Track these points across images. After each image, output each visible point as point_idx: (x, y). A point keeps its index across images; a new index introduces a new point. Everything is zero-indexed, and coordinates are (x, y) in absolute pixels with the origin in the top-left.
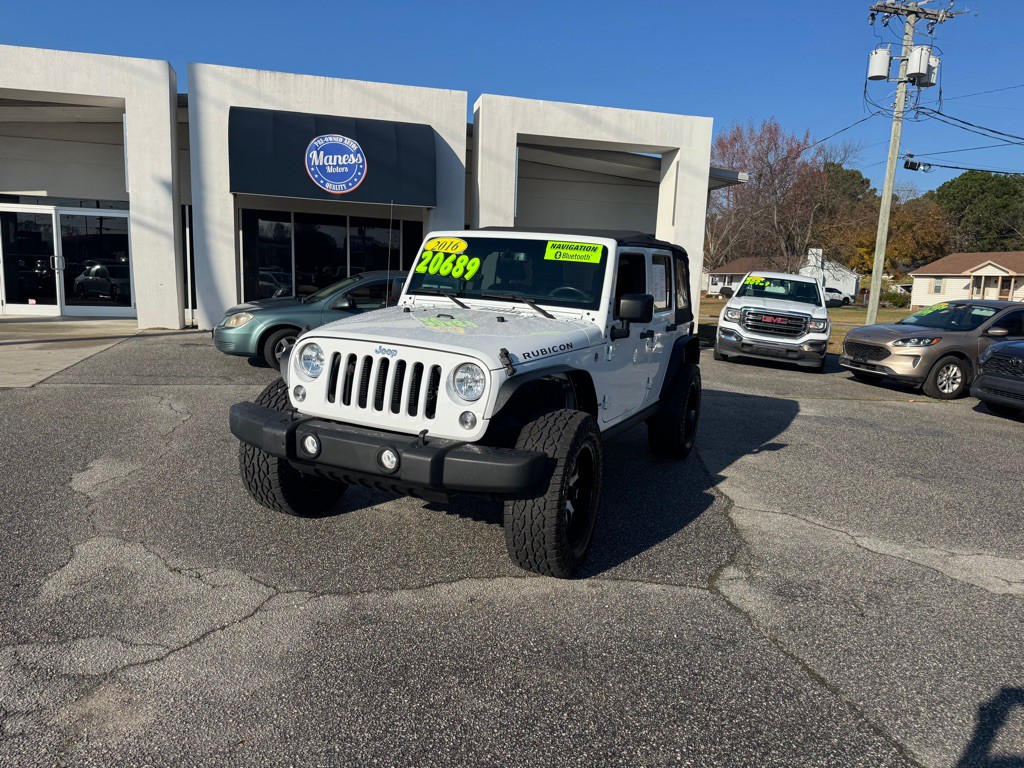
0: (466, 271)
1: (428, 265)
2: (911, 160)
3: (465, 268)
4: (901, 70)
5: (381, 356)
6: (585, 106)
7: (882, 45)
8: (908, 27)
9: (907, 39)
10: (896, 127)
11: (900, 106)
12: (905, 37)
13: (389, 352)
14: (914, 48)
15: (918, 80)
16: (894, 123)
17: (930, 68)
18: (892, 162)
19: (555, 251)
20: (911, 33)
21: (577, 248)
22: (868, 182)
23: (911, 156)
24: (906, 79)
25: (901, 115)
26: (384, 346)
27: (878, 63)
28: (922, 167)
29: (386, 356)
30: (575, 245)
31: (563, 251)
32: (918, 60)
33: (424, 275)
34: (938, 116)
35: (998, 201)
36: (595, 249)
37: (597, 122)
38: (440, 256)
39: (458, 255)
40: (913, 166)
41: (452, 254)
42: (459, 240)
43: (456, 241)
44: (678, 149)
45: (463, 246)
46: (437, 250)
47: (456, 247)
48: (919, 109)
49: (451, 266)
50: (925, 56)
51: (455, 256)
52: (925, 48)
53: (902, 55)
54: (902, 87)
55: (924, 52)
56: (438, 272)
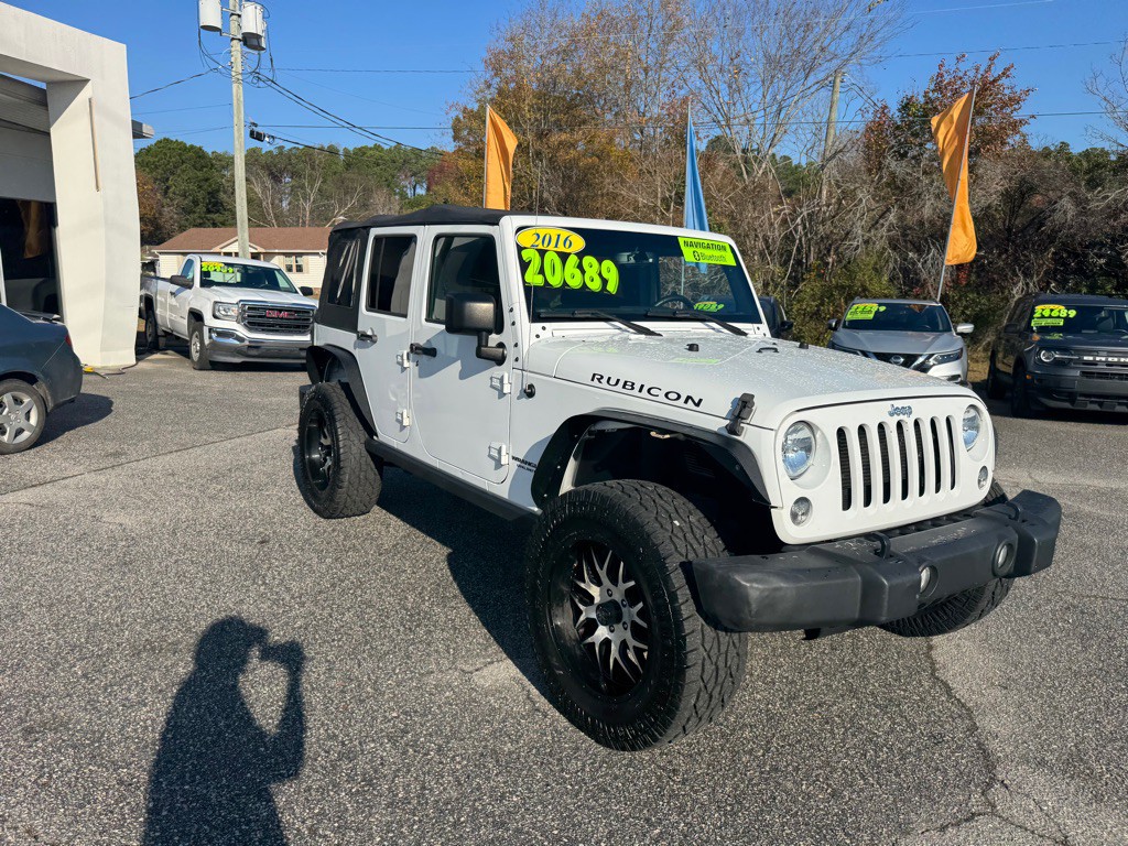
0: (605, 282)
1: (542, 271)
2: (256, 129)
4: (234, 25)
5: (896, 418)
10: (237, 90)
11: (238, 67)
13: (903, 410)
14: (246, 4)
15: (250, 40)
16: (235, 86)
18: (239, 130)
21: (708, 246)
23: (256, 125)
24: (240, 37)
25: (240, 77)
27: (210, 12)
28: (267, 139)
30: (705, 243)
31: (699, 251)
32: (252, 20)
33: (542, 289)
34: (273, 85)
36: (724, 249)
38: (551, 257)
39: (581, 255)
40: (259, 137)
41: (570, 254)
42: (570, 233)
43: (566, 234)
44: (87, 80)
45: (579, 243)
46: (540, 247)
47: (568, 243)
48: (256, 74)
49: (578, 272)
50: (260, 17)
51: (576, 258)
52: (259, 7)
53: (231, 8)
54: (237, 46)
55: (258, 11)
56: (565, 283)
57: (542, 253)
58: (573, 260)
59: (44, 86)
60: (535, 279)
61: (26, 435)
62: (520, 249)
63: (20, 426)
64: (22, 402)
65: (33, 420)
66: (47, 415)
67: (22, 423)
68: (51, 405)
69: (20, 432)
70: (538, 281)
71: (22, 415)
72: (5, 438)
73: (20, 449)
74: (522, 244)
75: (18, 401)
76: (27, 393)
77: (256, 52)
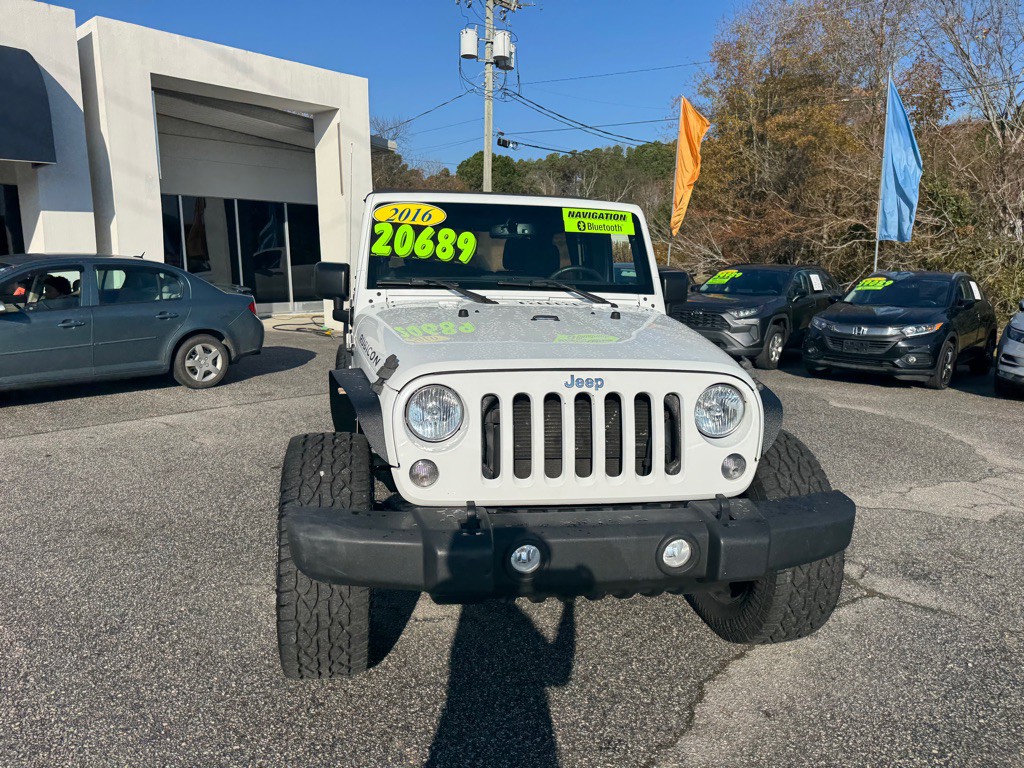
0: (458, 252)
1: (391, 243)
2: (503, 138)
3: (455, 246)
4: (488, 51)
5: (576, 390)
6: (231, 49)
7: (469, 25)
8: (488, 11)
9: (489, 22)
10: (488, 105)
11: (490, 87)
12: (487, 21)
13: (589, 382)
14: (497, 32)
15: (501, 63)
16: (486, 102)
17: (511, 53)
18: (488, 140)
19: (576, 220)
20: (491, 18)
21: (601, 216)
22: (399, 157)
23: (502, 134)
24: (492, 60)
25: (491, 94)
26: (577, 375)
27: (469, 43)
28: (511, 145)
29: (584, 389)
30: (599, 212)
31: (587, 221)
32: (502, 45)
33: (387, 259)
34: (519, 98)
35: (504, 179)
36: (623, 218)
37: (247, 71)
38: (406, 230)
39: (437, 228)
40: (504, 144)
41: (426, 226)
42: (429, 207)
43: (425, 208)
44: (337, 109)
45: (440, 216)
46: (397, 221)
47: (427, 216)
48: (504, 90)
49: (431, 244)
50: (507, 41)
51: (432, 230)
52: (507, 34)
53: (487, 37)
54: (490, 68)
55: (506, 37)
56: (413, 253)
57: (396, 226)
58: (429, 232)
59: (311, 117)
60: (381, 249)
61: (213, 376)
62: (374, 222)
63: (207, 369)
64: (210, 351)
65: (219, 365)
66: (230, 363)
67: (211, 367)
68: (233, 354)
69: (207, 373)
70: (384, 251)
71: (210, 362)
72: (196, 377)
73: (207, 386)
74: (378, 218)
75: (207, 351)
76: (214, 345)
77: (503, 72)
